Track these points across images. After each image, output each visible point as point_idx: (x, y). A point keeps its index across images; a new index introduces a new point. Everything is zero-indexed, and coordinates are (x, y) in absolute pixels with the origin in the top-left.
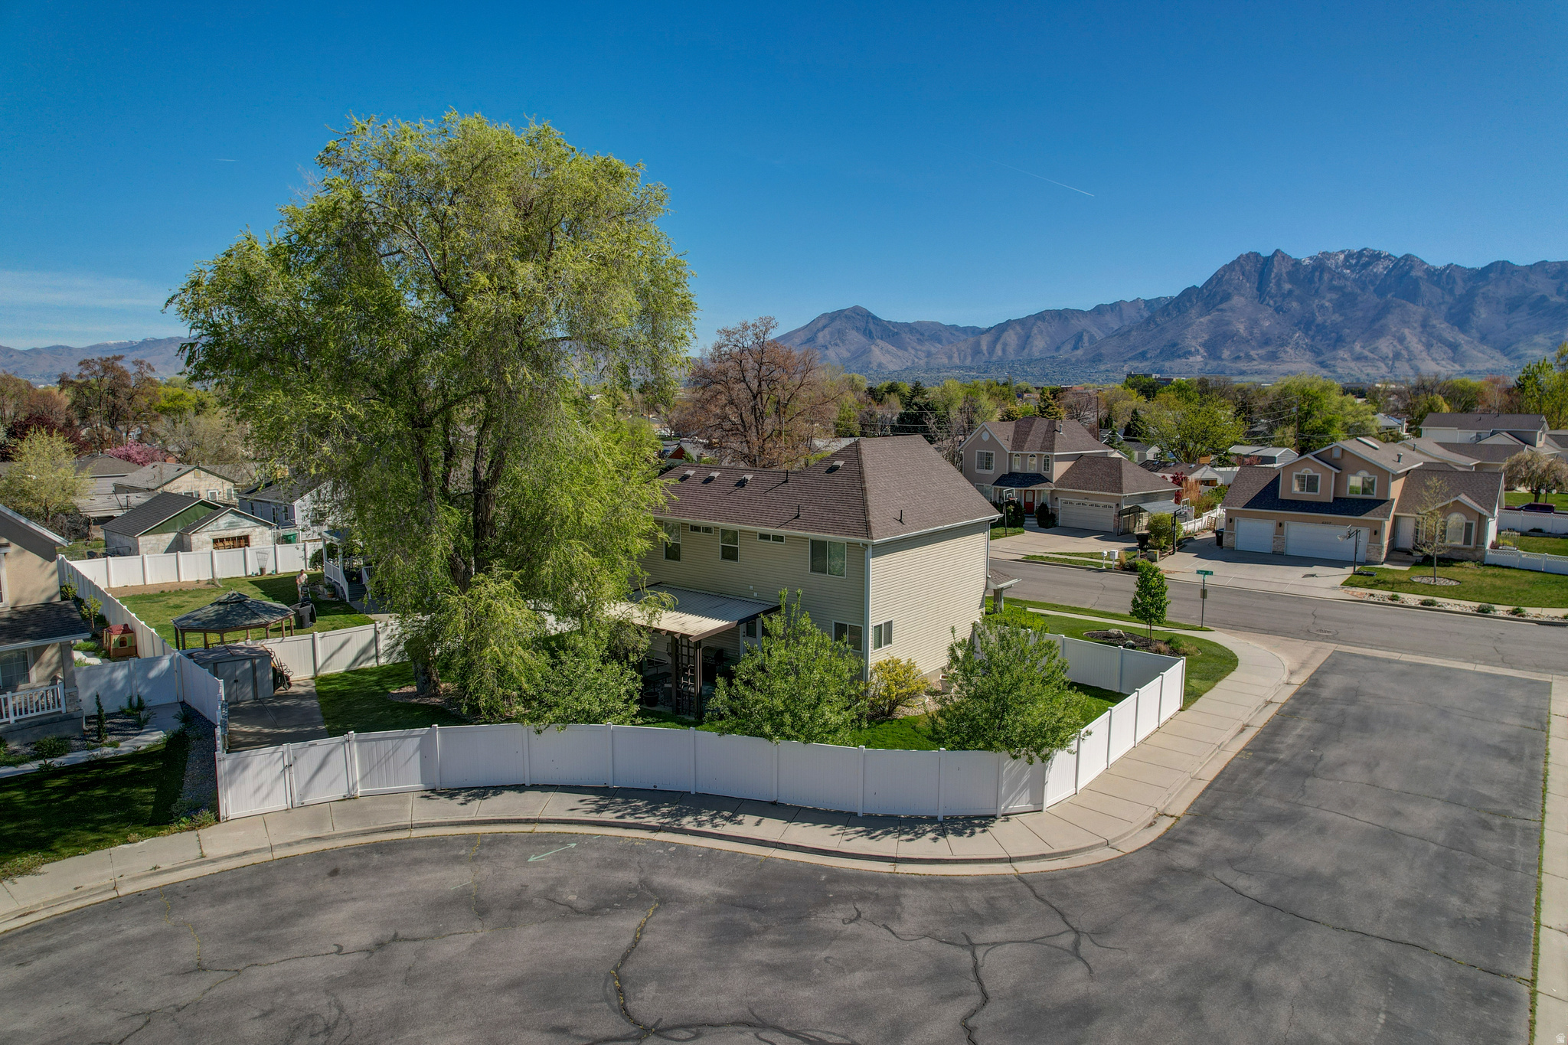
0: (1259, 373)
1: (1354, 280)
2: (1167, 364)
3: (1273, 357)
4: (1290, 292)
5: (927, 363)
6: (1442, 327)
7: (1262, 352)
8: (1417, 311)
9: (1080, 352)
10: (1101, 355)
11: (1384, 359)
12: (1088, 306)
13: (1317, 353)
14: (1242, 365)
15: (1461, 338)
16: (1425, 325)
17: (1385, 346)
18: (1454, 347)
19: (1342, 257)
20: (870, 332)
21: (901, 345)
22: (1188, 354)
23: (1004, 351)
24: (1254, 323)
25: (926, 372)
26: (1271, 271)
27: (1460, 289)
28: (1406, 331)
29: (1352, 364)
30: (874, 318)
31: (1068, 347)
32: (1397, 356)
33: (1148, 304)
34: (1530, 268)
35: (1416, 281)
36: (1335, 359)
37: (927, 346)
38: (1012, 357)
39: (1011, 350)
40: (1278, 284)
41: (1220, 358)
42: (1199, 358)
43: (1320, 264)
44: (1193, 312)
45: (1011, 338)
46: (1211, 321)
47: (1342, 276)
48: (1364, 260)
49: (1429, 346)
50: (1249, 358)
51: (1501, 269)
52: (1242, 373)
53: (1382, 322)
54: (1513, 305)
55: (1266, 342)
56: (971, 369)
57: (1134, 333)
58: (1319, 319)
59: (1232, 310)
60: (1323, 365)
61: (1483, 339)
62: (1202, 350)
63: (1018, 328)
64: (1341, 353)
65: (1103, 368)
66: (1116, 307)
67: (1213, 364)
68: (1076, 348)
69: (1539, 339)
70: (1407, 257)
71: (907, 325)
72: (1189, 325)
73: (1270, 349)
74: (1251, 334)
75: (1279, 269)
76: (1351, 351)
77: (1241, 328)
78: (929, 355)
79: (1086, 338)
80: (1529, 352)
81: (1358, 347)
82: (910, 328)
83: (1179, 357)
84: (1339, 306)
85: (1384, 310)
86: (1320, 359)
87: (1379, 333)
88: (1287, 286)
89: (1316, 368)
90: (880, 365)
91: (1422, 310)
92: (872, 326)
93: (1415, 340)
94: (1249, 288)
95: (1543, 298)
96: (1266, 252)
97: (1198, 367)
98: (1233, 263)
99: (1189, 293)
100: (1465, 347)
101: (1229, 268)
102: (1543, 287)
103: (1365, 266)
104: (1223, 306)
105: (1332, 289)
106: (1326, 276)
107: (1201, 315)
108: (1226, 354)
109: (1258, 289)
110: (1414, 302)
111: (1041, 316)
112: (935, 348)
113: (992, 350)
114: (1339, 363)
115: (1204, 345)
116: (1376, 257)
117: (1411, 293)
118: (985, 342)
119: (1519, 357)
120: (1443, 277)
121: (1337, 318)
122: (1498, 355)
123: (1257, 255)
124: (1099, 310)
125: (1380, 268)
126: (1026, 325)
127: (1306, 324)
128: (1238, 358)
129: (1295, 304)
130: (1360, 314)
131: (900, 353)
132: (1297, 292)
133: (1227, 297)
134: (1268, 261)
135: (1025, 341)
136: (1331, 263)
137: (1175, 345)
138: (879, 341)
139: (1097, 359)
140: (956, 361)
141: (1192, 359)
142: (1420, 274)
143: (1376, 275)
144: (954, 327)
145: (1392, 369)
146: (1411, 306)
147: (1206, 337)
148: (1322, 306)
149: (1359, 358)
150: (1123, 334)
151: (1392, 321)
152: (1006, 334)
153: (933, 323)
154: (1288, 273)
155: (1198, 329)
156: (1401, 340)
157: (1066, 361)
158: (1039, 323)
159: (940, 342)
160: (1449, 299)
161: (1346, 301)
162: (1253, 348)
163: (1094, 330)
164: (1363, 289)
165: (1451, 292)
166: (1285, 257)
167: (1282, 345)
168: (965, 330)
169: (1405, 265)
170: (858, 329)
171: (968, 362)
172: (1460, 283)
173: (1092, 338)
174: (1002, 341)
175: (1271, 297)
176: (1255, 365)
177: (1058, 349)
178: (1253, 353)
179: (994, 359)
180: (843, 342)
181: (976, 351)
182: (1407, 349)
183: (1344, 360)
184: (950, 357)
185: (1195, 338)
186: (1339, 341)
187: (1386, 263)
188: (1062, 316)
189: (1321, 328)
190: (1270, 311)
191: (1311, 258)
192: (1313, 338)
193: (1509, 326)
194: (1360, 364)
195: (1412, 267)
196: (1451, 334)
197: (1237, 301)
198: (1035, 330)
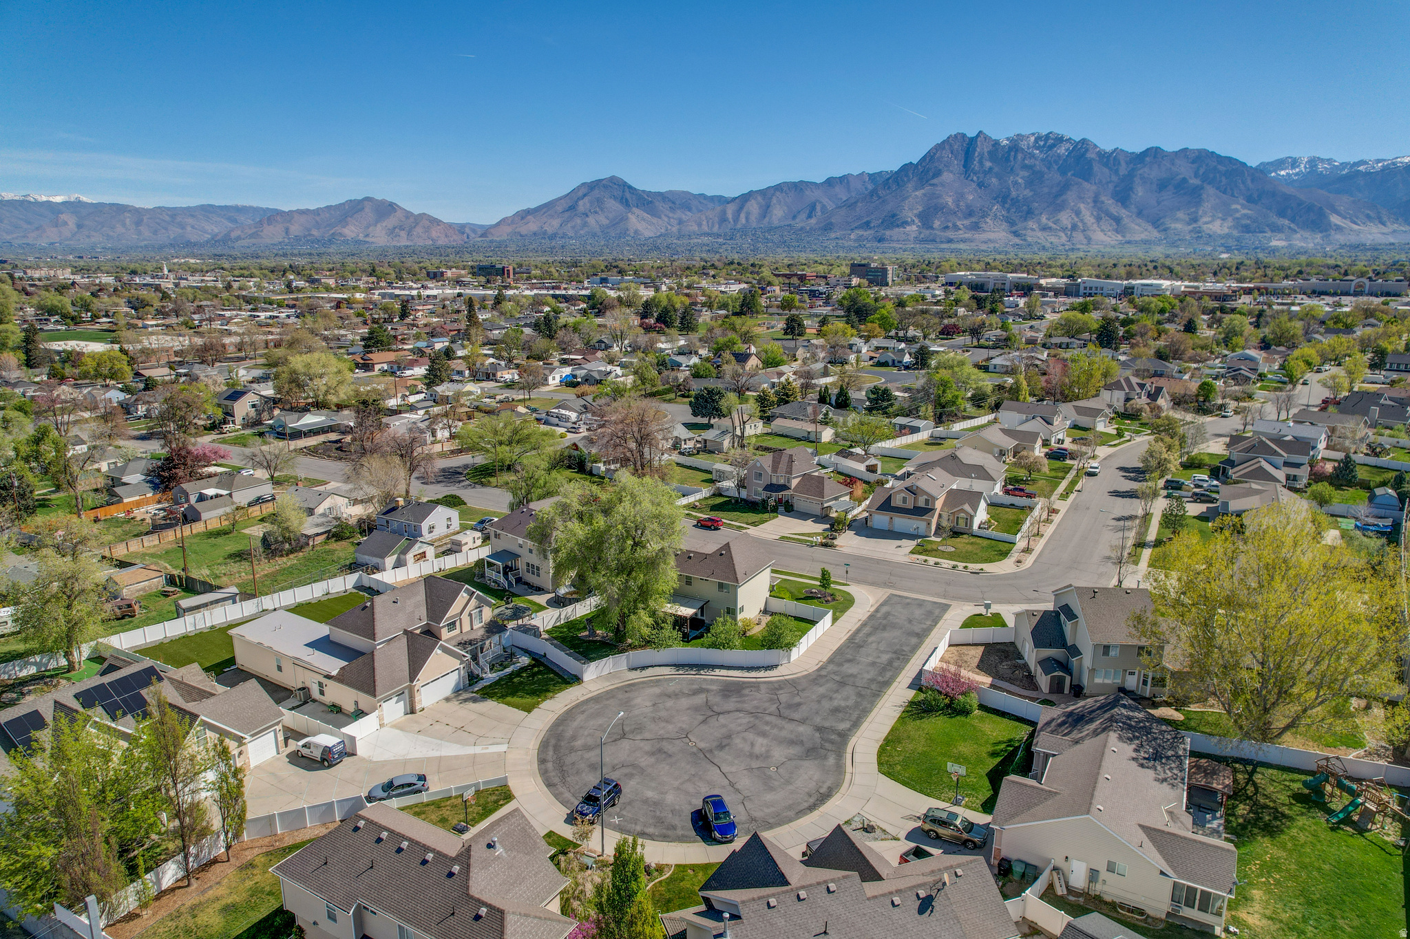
0: (964, 241)
1: (1042, 160)
2: (888, 233)
3: (975, 227)
4: (991, 169)
5: (679, 230)
6: (1109, 202)
7: (967, 222)
8: (1090, 188)
9: (813, 221)
10: (831, 224)
11: (1064, 229)
12: (820, 179)
13: (1012, 223)
14: (950, 234)
15: (1123, 213)
16: (1096, 201)
17: (1065, 218)
18: (1117, 220)
19: (1032, 139)
20: (627, 201)
21: (654, 212)
22: (905, 223)
23: (747, 219)
24: (960, 196)
25: (678, 239)
26: (975, 150)
27: (1123, 170)
28: (1082, 206)
29: (1039, 234)
30: (630, 187)
31: (803, 216)
32: (1074, 227)
33: (872, 177)
34: (1176, 153)
35: (1090, 162)
36: (1025, 229)
37: (679, 214)
38: (754, 225)
39: (753, 218)
40: (981, 163)
41: (932, 228)
42: (914, 228)
43: (1015, 145)
44: (910, 186)
45: (753, 207)
46: (925, 195)
47: (1032, 156)
48: (1050, 142)
49: (1098, 219)
50: (956, 228)
51: (1154, 154)
52: (950, 241)
53: (1064, 197)
54: (1162, 186)
55: (970, 214)
56: (719, 236)
57: (860, 204)
58: (1014, 194)
59: (942, 185)
60: (1016, 234)
61: (1140, 214)
62: (917, 221)
63: (760, 198)
64: (1031, 224)
65: (833, 235)
66: (844, 180)
67: (927, 232)
68: (810, 216)
69: (1180, 215)
70: (1084, 141)
71: (660, 194)
72: (907, 198)
73: (973, 220)
74: (958, 206)
75: (982, 148)
76: (1039, 222)
77: (950, 201)
78: (680, 222)
79: (818, 207)
80: (1173, 226)
81: (1044, 220)
82: (662, 196)
83: (898, 226)
84: (1030, 183)
85: (1065, 187)
86: (1014, 229)
87: (1060, 208)
88: (988, 164)
89: (1011, 237)
90: (636, 232)
91: (1094, 188)
92: (628, 195)
93: (1088, 213)
94: (957, 165)
95: (1184, 180)
96: (971, 134)
97: (913, 235)
98: (944, 142)
99: (906, 168)
100: (1126, 221)
101: (940, 147)
102: (1184, 170)
103: (1053, 146)
104: (935, 181)
105: (1025, 167)
106: (1020, 156)
107: (916, 189)
108: (937, 224)
109: (964, 166)
110: (1087, 180)
111: (779, 188)
112: (688, 215)
113: (736, 219)
114: (1029, 233)
115: (919, 216)
116: (1060, 140)
117: (1086, 173)
118: (730, 210)
119: (1165, 230)
120: (1110, 159)
121: (1028, 193)
122: (1150, 228)
123: (964, 135)
124: (830, 182)
125: (1062, 150)
126: (767, 195)
127: (1003, 198)
128: (947, 227)
129: (994, 180)
130: (1046, 190)
131: (655, 220)
132: (996, 169)
133: (938, 173)
134: (973, 141)
135: (766, 210)
136: (1023, 145)
137: (894, 216)
138: (635, 209)
139: (828, 227)
140: (705, 228)
141: (908, 228)
142: (1093, 156)
143: (1059, 156)
144: (702, 195)
145: (1070, 238)
146: (1086, 185)
147: (920, 209)
148: (1016, 183)
149: (1044, 229)
150: (850, 205)
151: (1071, 196)
152: (748, 205)
153: (684, 192)
154: (989, 152)
155: (913, 201)
156: (1078, 213)
157: (802, 229)
158: (778, 194)
159: (690, 210)
160: (1115, 178)
161: (1035, 178)
162: (959, 219)
163: (825, 201)
164: (1049, 168)
165: (1116, 172)
166: (986, 138)
167: (983, 217)
168: (712, 199)
169: (1081, 148)
170: (615, 198)
171: (716, 229)
172: (1123, 163)
173: (824, 207)
174: (745, 210)
175: (975, 174)
176: (961, 234)
177: (794, 217)
178: (959, 223)
179: (739, 226)
180: (602, 210)
181: (723, 219)
182: (1082, 221)
183: (1033, 230)
184: (700, 225)
185: (911, 209)
186: (1029, 214)
187: (1068, 145)
188: (798, 187)
189: (1015, 202)
190: (974, 185)
191: (1008, 139)
192: (1008, 210)
193: (1159, 203)
194: (1045, 234)
195: (1087, 150)
196: (1116, 209)
197: (947, 177)
198: (774, 200)
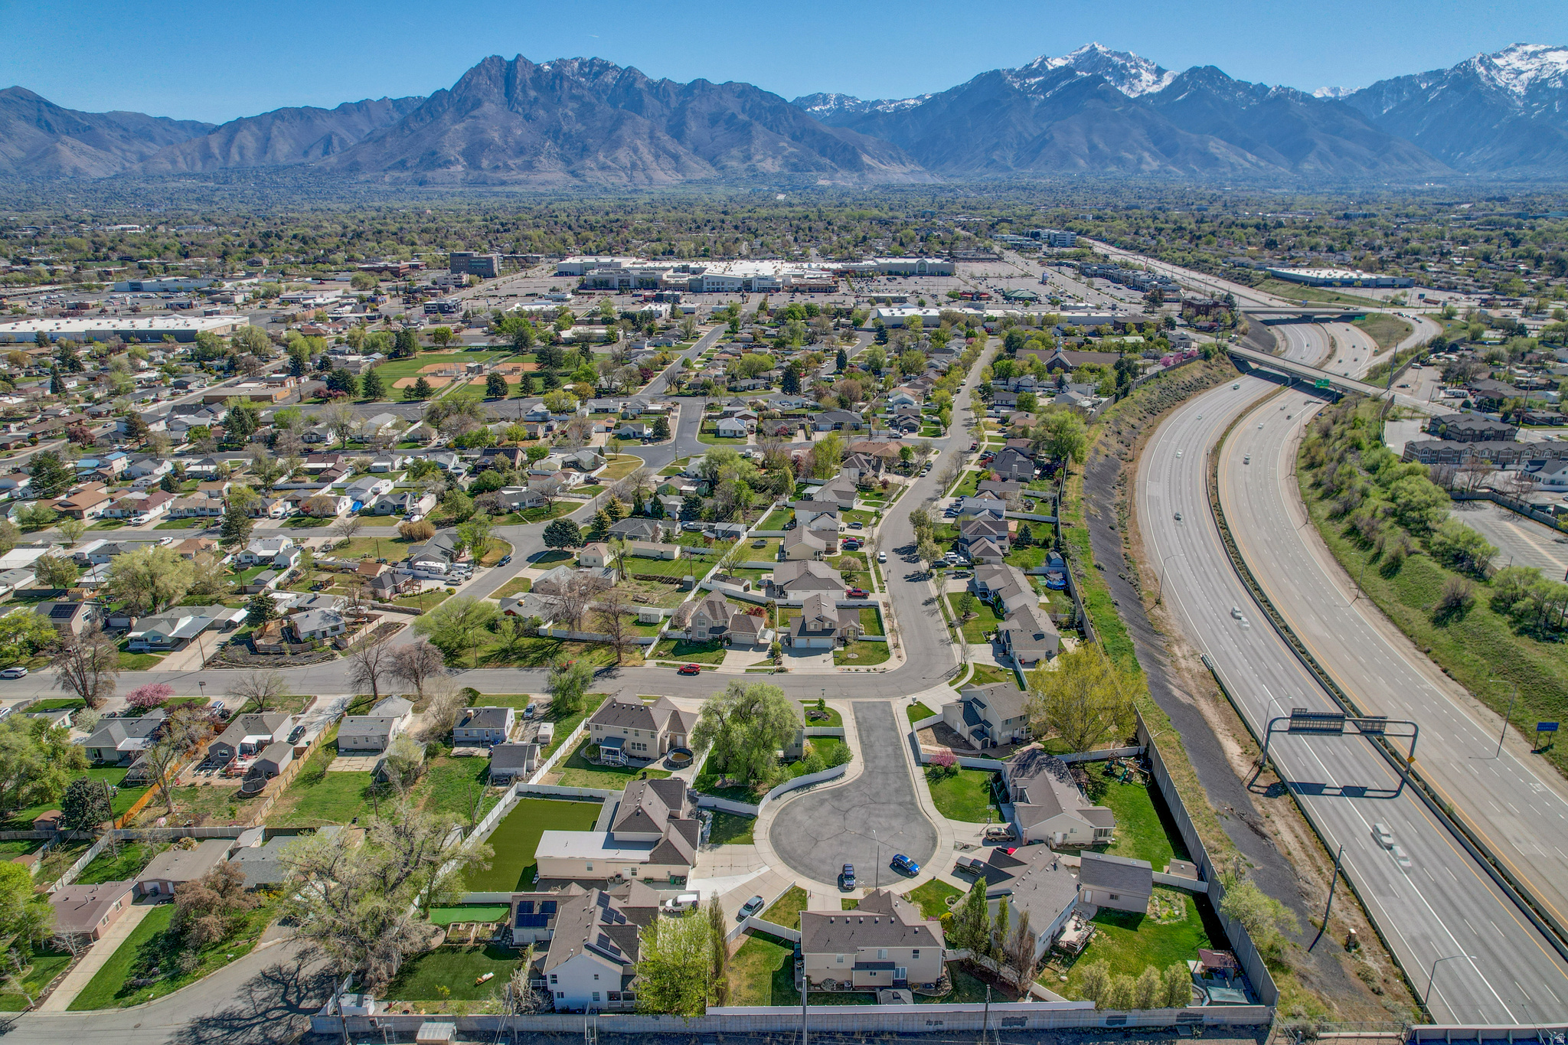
0: (518, 183)
1: (590, 89)
2: (429, 174)
3: (529, 167)
4: (536, 99)
5: (144, 169)
6: (665, 138)
7: (519, 161)
8: (644, 123)
9: (333, 159)
10: (357, 163)
11: (624, 168)
12: (332, 105)
13: (569, 162)
14: (502, 175)
15: (681, 150)
16: (651, 137)
17: (623, 156)
18: (676, 158)
19: (576, 65)
20: (48, 125)
21: (98, 143)
22: (448, 163)
23: (242, 155)
24: (507, 131)
25: (147, 181)
26: (515, 77)
27: (674, 103)
28: (638, 142)
29: (599, 174)
30: (49, 105)
31: (317, 152)
32: (634, 166)
33: (398, 104)
34: (722, 86)
35: (640, 92)
36: (583, 168)
37: (137, 145)
38: (253, 163)
39: (250, 153)
40: (524, 91)
41: (480, 168)
42: (460, 168)
43: (558, 71)
44: (447, 118)
45: (248, 139)
46: (466, 129)
47: (580, 85)
48: (596, 69)
49: (657, 157)
50: (508, 168)
51: (700, 86)
52: (503, 183)
53: (618, 132)
54: (714, 120)
55: (521, 152)
56: (206, 178)
57: (389, 139)
58: (565, 128)
59: (485, 117)
60: (574, 174)
61: (696, 150)
62: (461, 160)
63: (254, 128)
64: (589, 163)
65: (362, 178)
66: (362, 106)
67: (476, 173)
68: (326, 153)
69: (735, 152)
70: (630, 69)
71: (101, 116)
72: (445, 133)
73: (526, 158)
74: (506, 142)
75: (523, 75)
76: (596, 160)
77: (496, 136)
78: (143, 158)
79: (335, 141)
80: (729, 164)
81: (601, 158)
82: (109, 120)
83: (440, 166)
84: (581, 116)
85: (618, 122)
86: (571, 168)
87: (616, 144)
88: (533, 94)
89: (569, 177)
90: (76, 170)
91: (648, 122)
92: (48, 116)
93: (646, 151)
94: (497, 93)
95: (734, 116)
96: (509, 57)
97: (460, 177)
98: (478, 66)
99: (439, 95)
100: (684, 159)
101: (475, 71)
102: (732, 105)
103: (597, 75)
104: (475, 113)
105: (573, 98)
106: (566, 85)
107: (455, 122)
108: (485, 163)
109: (507, 94)
110: (640, 114)
111: (279, 115)
112: (150, 149)
113: (226, 155)
114: (588, 173)
115: (463, 154)
116: (605, 67)
117: (638, 107)
118: (215, 143)
119: (723, 168)
120: (661, 89)
121: (580, 127)
122: (708, 166)
123: (501, 59)
124: (345, 109)
125: (609, 78)
126: (265, 123)
127: (555, 133)
128: (497, 167)
129: (542, 112)
130: (599, 124)
131: (102, 154)
132: (542, 100)
133: (478, 104)
134: (512, 65)
135: (265, 144)
136: (567, 71)
137: (434, 153)
138: (64, 138)
139: (354, 168)
140: (183, 166)
141: (453, 169)
142: (642, 86)
143: (607, 85)
144: (165, 119)
145: (631, 178)
146: (639, 118)
147: (464, 145)
148: (566, 116)
149: (603, 168)
150: (378, 140)
151: (626, 131)
152: (239, 136)
153: (136, 114)
154: (532, 80)
155: (453, 137)
156: (635, 150)
157: (320, 169)
158: (278, 122)
159: (152, 139)
160: (666, 112)
161: (586, 111)
162: (510, 158)
163: (343, 133)
164: (598, 99)
165: (668, 104)
166: (527, 62)
167: (536, 155)
168: (182, 125)
169: (629, 77)
170: (27, 119)
171: (199, 167)
172: (672, 95)
173: (342, 141)
174: (236, 143)
175: (520, 104)
176: (515, 175)
177: (306, 154)
178: (510, 162)
179: (231, 165)
180: (9, 136)
181: (207, 155)
182: (641, 159)
183: (591, 169)
184: (174, 162)
185: (453, 146)
186: (585, 151)
187: (614, 73)
188: (305, 115)
189: (568, 137)
190: (521, 118)
191: (549, 63)
192: (562, 147)
193: (713, 139)
194: (605, 174)
195: (635, 80)
196: (672, 145)
197: (488, 108)
198: (275, 131)
